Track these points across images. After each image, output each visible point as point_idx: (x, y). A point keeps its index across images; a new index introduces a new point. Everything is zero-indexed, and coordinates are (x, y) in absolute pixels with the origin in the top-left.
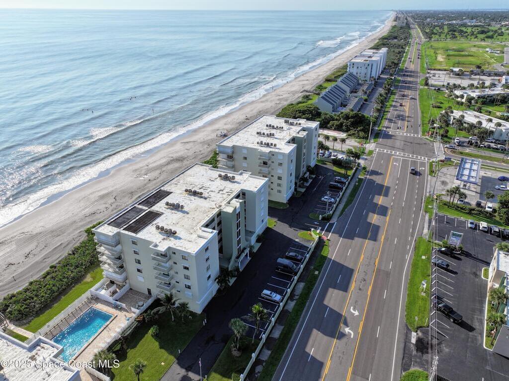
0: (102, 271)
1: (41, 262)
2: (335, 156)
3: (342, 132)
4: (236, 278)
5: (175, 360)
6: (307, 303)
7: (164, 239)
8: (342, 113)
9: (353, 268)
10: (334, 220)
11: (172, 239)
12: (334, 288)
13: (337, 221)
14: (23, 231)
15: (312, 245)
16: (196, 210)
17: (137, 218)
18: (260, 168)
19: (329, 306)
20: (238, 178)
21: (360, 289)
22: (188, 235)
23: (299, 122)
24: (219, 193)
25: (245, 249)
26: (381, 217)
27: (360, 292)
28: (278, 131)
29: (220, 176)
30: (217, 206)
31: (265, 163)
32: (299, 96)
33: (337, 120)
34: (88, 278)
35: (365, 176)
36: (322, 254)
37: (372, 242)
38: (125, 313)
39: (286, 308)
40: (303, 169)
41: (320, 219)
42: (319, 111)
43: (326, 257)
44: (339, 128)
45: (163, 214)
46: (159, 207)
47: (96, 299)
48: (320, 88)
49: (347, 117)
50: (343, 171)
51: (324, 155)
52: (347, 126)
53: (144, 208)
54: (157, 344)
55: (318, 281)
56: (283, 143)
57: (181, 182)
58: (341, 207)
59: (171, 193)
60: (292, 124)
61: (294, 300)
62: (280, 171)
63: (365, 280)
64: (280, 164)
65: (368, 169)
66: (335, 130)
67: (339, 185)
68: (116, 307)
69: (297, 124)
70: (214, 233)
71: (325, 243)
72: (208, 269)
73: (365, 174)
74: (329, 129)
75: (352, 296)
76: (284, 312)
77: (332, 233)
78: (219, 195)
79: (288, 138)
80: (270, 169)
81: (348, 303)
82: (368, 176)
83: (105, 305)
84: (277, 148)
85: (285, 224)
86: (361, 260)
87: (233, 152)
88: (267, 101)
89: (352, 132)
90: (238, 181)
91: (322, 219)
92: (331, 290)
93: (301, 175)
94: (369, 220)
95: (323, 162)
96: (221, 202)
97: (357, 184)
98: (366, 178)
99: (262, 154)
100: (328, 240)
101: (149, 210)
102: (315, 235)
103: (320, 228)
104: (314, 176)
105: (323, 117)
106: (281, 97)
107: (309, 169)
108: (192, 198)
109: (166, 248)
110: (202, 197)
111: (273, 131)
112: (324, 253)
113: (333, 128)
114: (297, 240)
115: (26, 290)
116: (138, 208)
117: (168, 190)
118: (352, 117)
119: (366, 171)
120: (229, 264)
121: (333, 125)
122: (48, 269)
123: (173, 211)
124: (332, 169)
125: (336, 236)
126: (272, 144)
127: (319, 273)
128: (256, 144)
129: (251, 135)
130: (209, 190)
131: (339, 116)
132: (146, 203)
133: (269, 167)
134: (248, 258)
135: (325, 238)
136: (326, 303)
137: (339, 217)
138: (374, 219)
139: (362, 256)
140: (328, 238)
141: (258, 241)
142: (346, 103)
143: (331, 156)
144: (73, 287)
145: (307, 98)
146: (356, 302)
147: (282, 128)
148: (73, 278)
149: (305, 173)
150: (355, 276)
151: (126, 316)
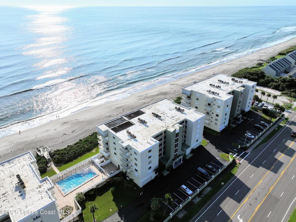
0: (99, 149)
1: (77, 136)
2: (265, 107)
3: (278, 91)
4: (169, 172)
5: (118, 210)
6: (209, 202)
7: (128, 139)
8: (281, 78)
9: (250, 188)
10: (249, 151)
11: (133, 140)
12: (231, 197)
13: (250, 152)
14: (76, 119)
15: (226, 164)
16: (153, 126)
17: (121, 124)
18: (205, 107)
19: (223, 209)
20: (186, 111)
21: (250, 204)
22: (142, 140)
23: (241, 81)
24: (171, 118)
25: (180, 155)
26: (287, 156)
27: (249, 206)
28: (225, 85)
29: (176, 108)
30: (166, 126)
31: (209, 105)
32: (255, 63)
33: (276, 82)
34: (94, 151)
35: (285, 125)
36: (231, 172)
37: (272, 173)
38: (103, 175)
39: (193, 201)
40: (238, 112)
41: (239, 148)
42: (264, 74)
43: (234, 174)
44: (276, 88)
45: (135, 124)
46: (134, 120)
47: (93, 163)
48: (272, 59)
49: (284, 81)
50: (268, 118)
51: (258, 105)
52: (282, 87)
53: (127, 119)
54: (112, 197)
55: (221, 190)
56: (225, 93)
57: (153, 108)
58: (258, 143)
59: (145, 113)
60: (236, 81)
61: (201, 197)
62: (218, 111)
63: (256, 199)
64: (219, 107)
65: (289, 120)
66: (273, 89)
67: (261, 127)
68: (100, 170)
69: (240, 82)
70: (156, 143)
71: (236, 164)
72: (150, 163)
73: (285, 123)
74: (269, 87)
75: (243, 207)
76: (191, 203)
77: (244, 159)
78: (171, 120)
79: (230, 90)
80: (212, 109)
81: (238, 211)
82: (287, 125)
83: (96, 167)
84: (219, 96)
85: (213, 146)
86: (259, 184)
87: (191, 95)
88: (232, 64)
89: (286, 92)
90: (186, 113)
91: (240, 148)
92: (228, 198)
93: (235, 115)
94: (276, 157)
95: (256, 109)
96: (170, 124)
97: (277, 129)
98: (285, 126)
99: (208, 99)
100: (239, 163)
101: (129, 121)
102: (231, 158)
103: (237, 154)
104: (246, 118)
105: (266, 79)
106: (242, 63)
107: (243, 112)
108: (155, 118)
109: (127, 144)
110: (160, 119)
111: (221, 85)
112: (233, 172)
113: (272, 87)
114: (217, 158)
115: (65, 149)
116: (124, 119)
117: (143, 111)
118: (288, 81)
119: (287, 121)
120: (167, 163)
121: (272, 85)
122: (78, 141)
123: (141, 124)
124: (261, 115)
125: (247, 162)
126: (216, 93)
127: (225, 184)
128: (206, 92)
129: (206, 85)
130: (166, 115)
131: (278, 79)
132: (128, 117)
133: (211, 107)
134: (182, 162)
135: (238, 161)
136: (221, 206)
137: (253, 149)
138: (281, 157)
139: (261, 181)
140: (240, 162)
141: (191, 152)
142: (289, 71)
143: (263, 106)
144: (86, 153)
145: (260, 65)
146: (244, 213)
147: (228, 83)
148: (87, 149)
149: (239, 115)
150: (250, 194)
151: (102, 177)
